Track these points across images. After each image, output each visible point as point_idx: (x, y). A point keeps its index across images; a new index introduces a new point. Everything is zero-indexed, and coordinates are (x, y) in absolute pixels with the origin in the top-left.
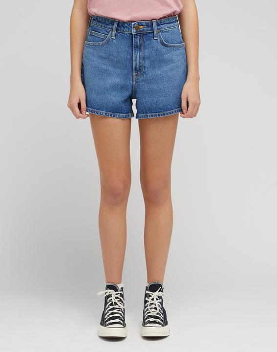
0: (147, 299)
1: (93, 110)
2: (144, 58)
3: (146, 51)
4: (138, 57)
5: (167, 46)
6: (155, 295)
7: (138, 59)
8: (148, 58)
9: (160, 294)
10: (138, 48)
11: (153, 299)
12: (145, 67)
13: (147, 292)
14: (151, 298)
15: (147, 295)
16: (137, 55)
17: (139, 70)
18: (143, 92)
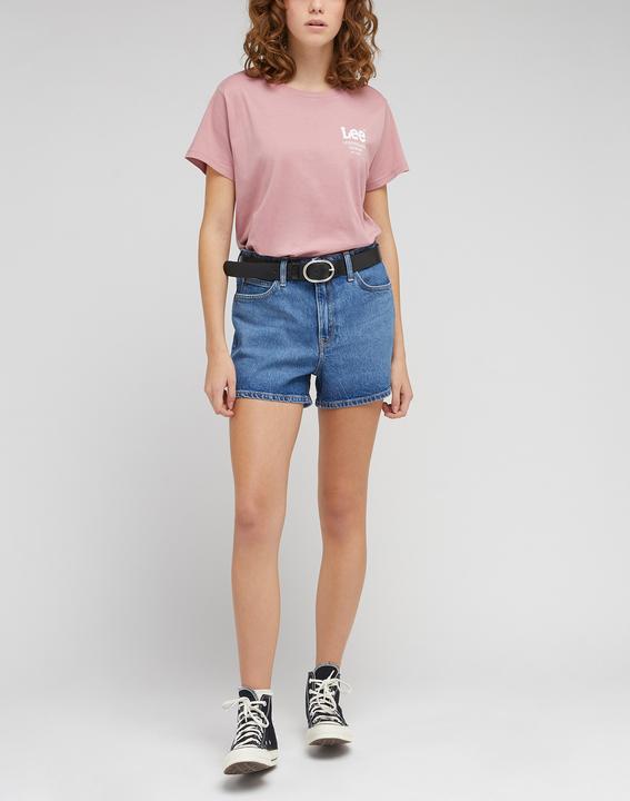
0: (311, 692)
1: (253, 392)
2: (335, 314)
3: (338, 301)
4: (326, 312)
5: (370, 290)
6: (325, 683)
7: (326, 315)
8: (343, 311)
9: (335, 682)
10: (326, 298)
11: (322, 691)
12: (337, 327)
13: (311, 680)
14: (319, 689)
15: (310, 686)
16: (324, 310)
17: (328, 333)
18: (336, 366)
